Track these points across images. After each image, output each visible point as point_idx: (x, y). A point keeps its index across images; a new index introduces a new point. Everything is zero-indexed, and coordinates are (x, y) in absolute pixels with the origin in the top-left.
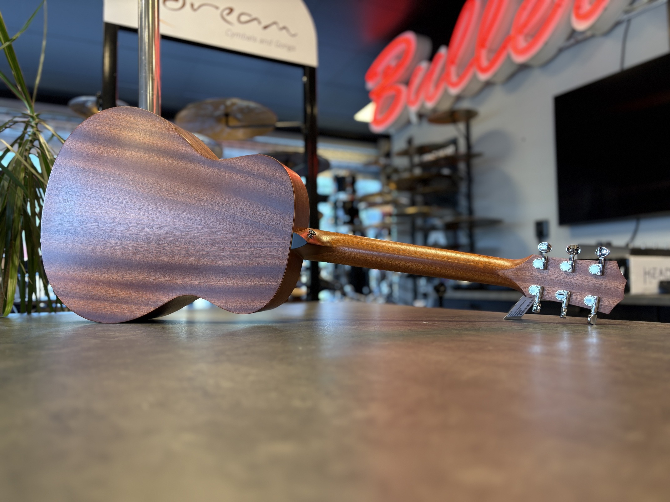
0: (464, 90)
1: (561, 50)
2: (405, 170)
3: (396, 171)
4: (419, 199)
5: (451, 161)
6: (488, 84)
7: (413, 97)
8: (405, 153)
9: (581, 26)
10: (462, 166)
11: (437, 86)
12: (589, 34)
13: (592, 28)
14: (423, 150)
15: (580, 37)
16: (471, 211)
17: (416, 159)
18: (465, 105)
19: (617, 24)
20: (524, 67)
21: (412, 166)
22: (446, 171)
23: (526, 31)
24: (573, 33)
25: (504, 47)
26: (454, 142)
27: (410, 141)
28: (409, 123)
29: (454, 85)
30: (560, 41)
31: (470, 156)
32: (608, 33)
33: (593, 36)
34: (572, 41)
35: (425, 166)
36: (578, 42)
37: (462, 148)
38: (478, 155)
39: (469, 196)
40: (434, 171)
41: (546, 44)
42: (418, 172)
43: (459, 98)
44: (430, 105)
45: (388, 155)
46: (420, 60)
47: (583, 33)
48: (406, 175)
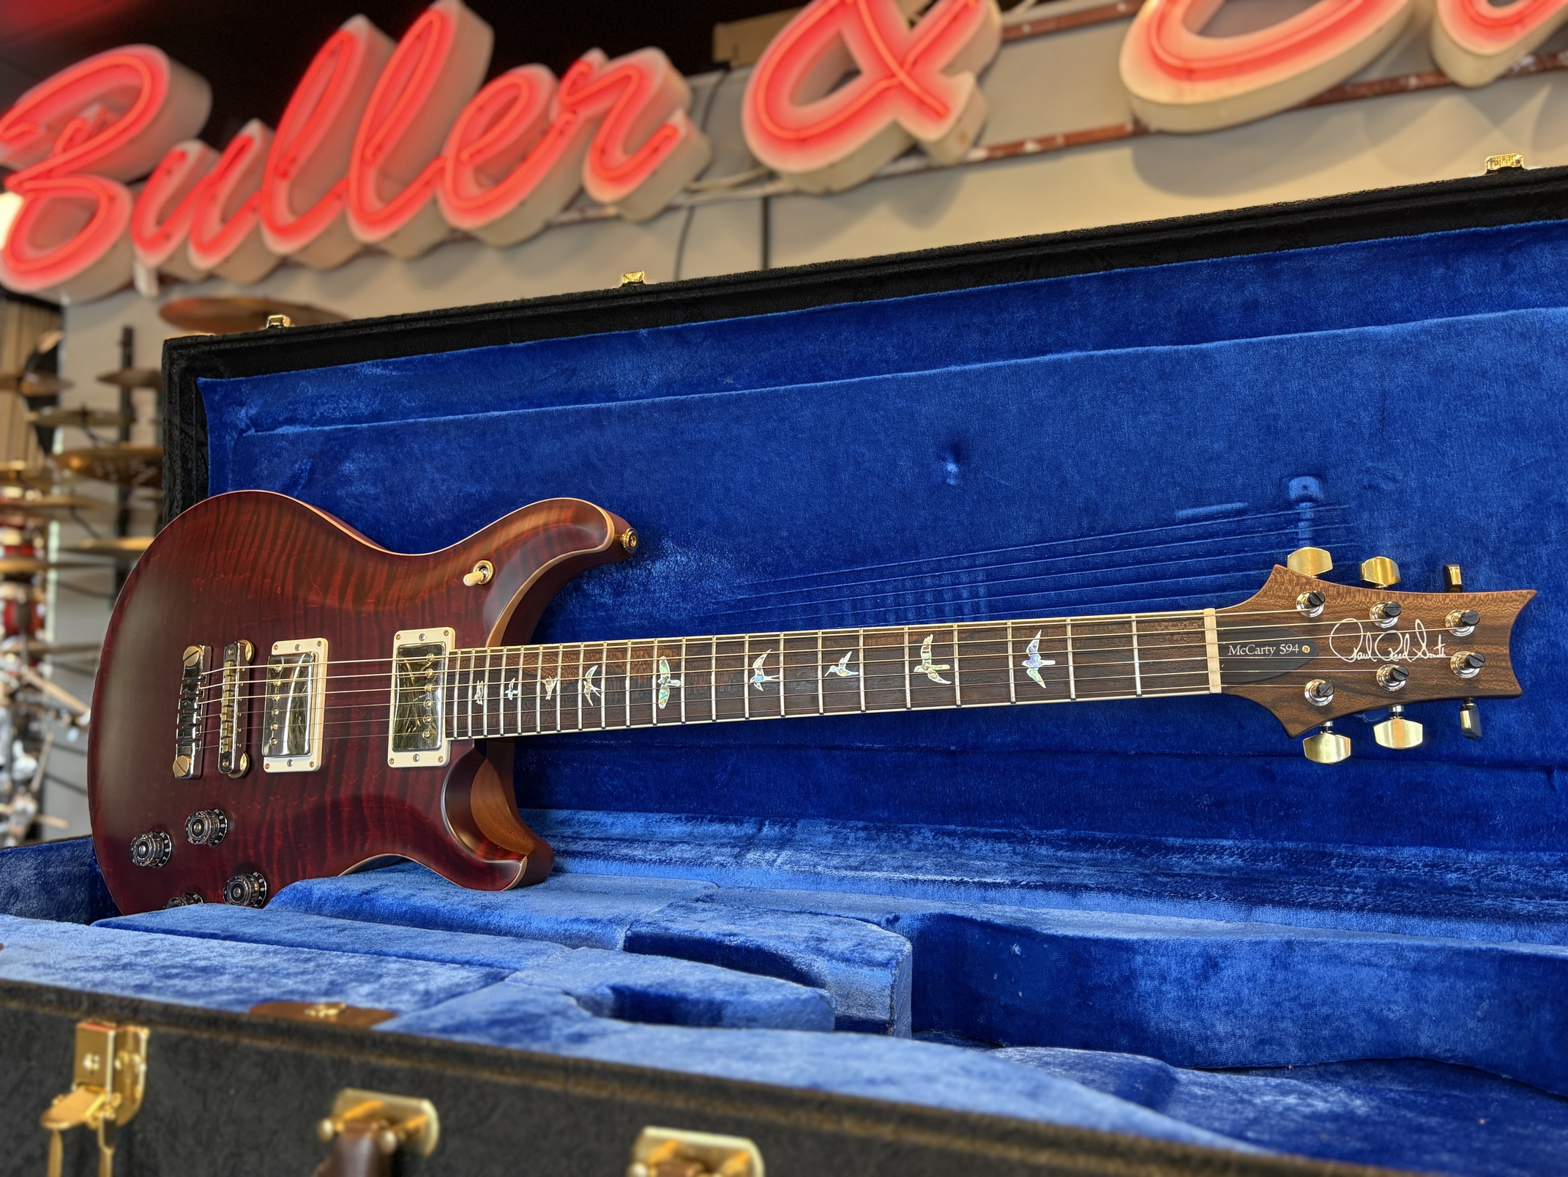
0: (305, 249)
1: (549, 227)
6: (370, 252)
7: (150, 228)
9: (603, 193)
11: (229, 219)
12: (611, 211)
13: (620, 203)
15: (592, 213)
19: (670, 209)
20: (463, 239)
23: (479, 160)
24: (580, 197)
28: (130, 286)
29: (283, 232)
30: (550, 208)
32: (648, 222)
33: (618, 218)
34: (574, 215)
36: (585, 221)
41: (523, 204)
43: (285, 265)
44: (201, 262)
46: (183, 138)
47: (602, 206)
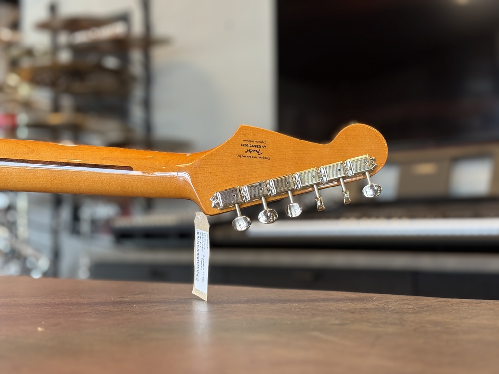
2: (45, 53)
3: (30, 53)
4: (67, 102)
5: (120, 46)
8: (43, 26)
10: (136, 56)
14: (75, 24)
16: (148, 126)
17: (64, 38)
21: (56, 48)
22: (111, 62)
26: (124, 18)
27: (53, 9)
31: (148, 42)
35: (77, 50)
37: (137, 28)
38: (164, 41)
39: (147, 104)
40: (91, 59)
42: (65, 57)
45: (15, 26)
48: (45, 61)
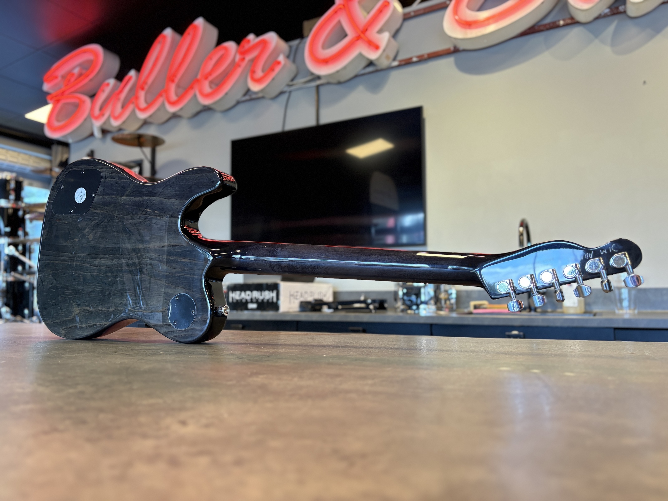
1: (238, 103)
6: (175, 116)
9: (255, 88)
11: (124, 107)
18: (151, 131)
19: (282, 93)
20: (207, 109)
23: (210, 78)
24: (248, 91)
25: (191, 87)
26: (139, 164)
27: (91, 155)
29: (143, 110)
30: (238, 95)
32: (274, 98)
33: (263, 98)
34: (247, 97)
36: (252, 100)
37: (147, 171)
41: (226, 94)
43: (146, 123)
44: (115, 123)
46: (109, 77)
47: (256, 93)
